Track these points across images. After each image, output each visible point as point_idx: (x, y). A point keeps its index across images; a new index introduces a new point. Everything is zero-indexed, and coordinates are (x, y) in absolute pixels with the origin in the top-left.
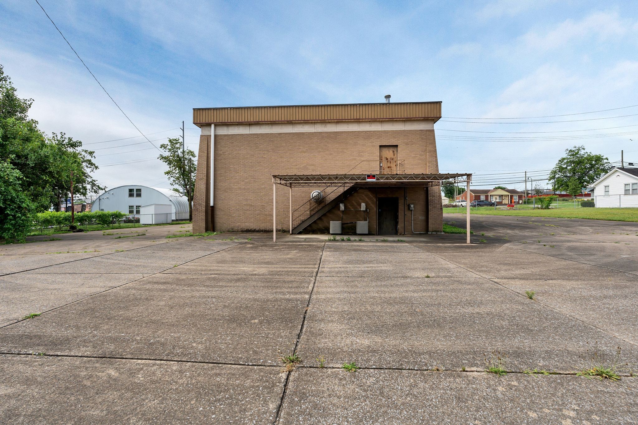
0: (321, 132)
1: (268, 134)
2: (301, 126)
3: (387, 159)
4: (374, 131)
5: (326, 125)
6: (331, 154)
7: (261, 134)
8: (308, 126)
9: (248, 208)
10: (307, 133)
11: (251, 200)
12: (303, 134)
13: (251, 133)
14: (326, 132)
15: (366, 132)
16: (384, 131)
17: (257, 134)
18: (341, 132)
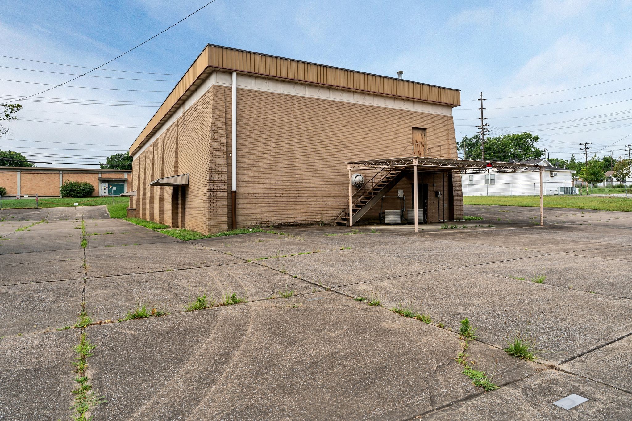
0: (361, 105)
1: (304, 97)
2: (340, 93)
3: (417, 142)
4: (408, 111)
5: (364, 97)
6: (370, 132)
7: (296, 96)
8: (347, 95)
9: (280, 193)
10: (346, 103)
11: (284, 183)
12: (342, 103)
13: (283, 93)
14: (365, 105)
15: (401, 110)
16: (416, 112)
17: (291, 95)
18: (379, 107)
